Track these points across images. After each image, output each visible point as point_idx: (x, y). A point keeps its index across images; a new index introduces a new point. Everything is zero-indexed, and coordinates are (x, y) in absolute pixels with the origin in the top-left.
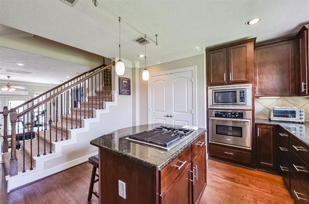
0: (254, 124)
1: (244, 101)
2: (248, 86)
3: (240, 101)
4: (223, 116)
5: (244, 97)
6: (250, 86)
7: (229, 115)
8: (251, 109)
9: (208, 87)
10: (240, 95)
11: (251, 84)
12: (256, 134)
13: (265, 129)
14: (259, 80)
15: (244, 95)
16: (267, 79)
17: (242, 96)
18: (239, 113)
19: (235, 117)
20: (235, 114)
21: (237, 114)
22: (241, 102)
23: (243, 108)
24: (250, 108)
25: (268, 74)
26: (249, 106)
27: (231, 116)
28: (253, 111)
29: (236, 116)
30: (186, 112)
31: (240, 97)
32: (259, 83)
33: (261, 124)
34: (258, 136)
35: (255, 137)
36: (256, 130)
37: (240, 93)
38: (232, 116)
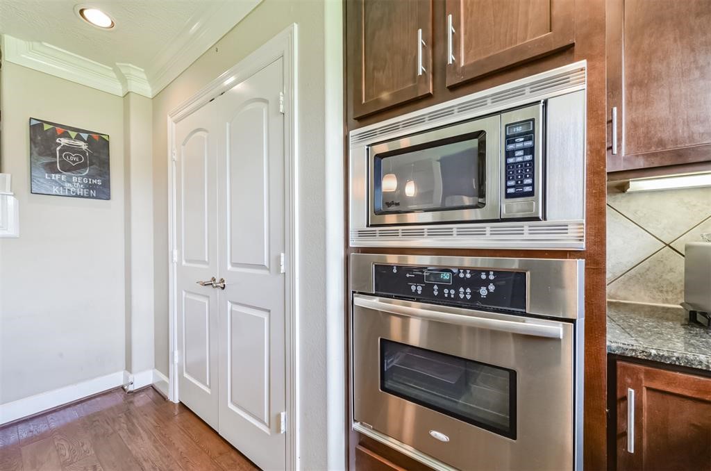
0: (598, 361)
1: (531, 194)
2: (563, 80)
3: (508, 196)
4: (413, 288)
5: (532, 162)
6: (572, 78)
7: (441, 288)
8: (582, 246)
9: (352, 133)
10: (509, 154)
11: (583, 63)
12: (615, 435)
13: (687, 405)
14: (632, 67)
15: (530, 151)
16: (693, 50)
17: (519, 157)
18: (496, 273)
19: (475, 303)
20: (476, 279)
21: (486, 283)
22: (510, 200)
23: (524, 238)
24: (574, 239)
25: (698, 15)
26: (563, 228)
27: (452, 292)
28: (595, 260)
29: (483, 292)
30: (262, 267)
31: (507, 164)
32: (633, 84)
33: (655, 364)
34: (631, 449)
35: (604, 448)
36: (615, 401)
37: (510, 139)
38: (457, 293)
